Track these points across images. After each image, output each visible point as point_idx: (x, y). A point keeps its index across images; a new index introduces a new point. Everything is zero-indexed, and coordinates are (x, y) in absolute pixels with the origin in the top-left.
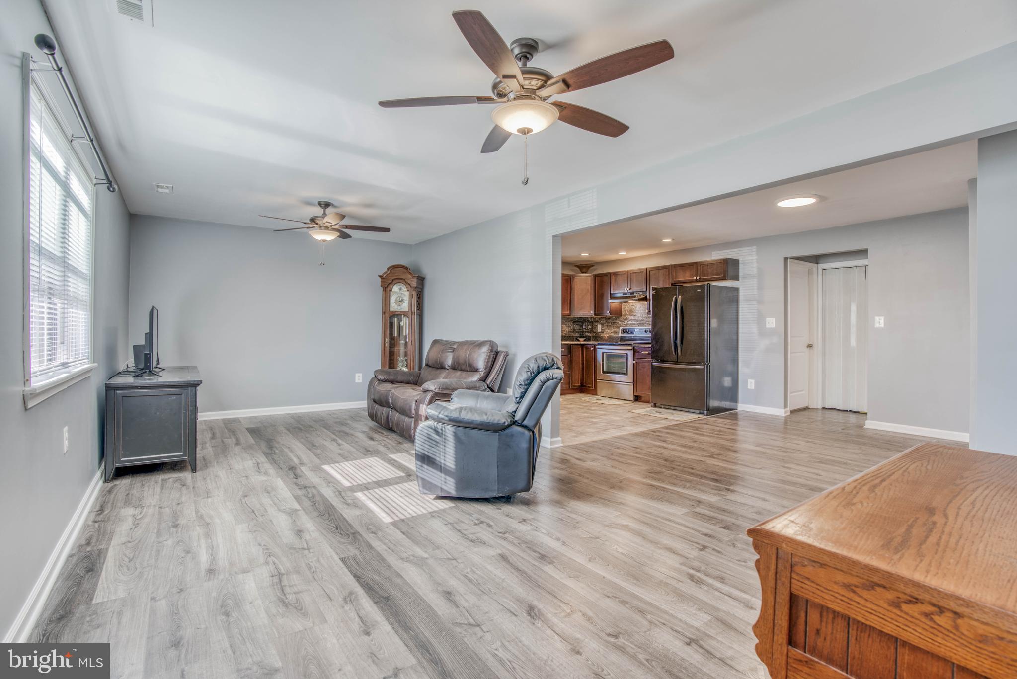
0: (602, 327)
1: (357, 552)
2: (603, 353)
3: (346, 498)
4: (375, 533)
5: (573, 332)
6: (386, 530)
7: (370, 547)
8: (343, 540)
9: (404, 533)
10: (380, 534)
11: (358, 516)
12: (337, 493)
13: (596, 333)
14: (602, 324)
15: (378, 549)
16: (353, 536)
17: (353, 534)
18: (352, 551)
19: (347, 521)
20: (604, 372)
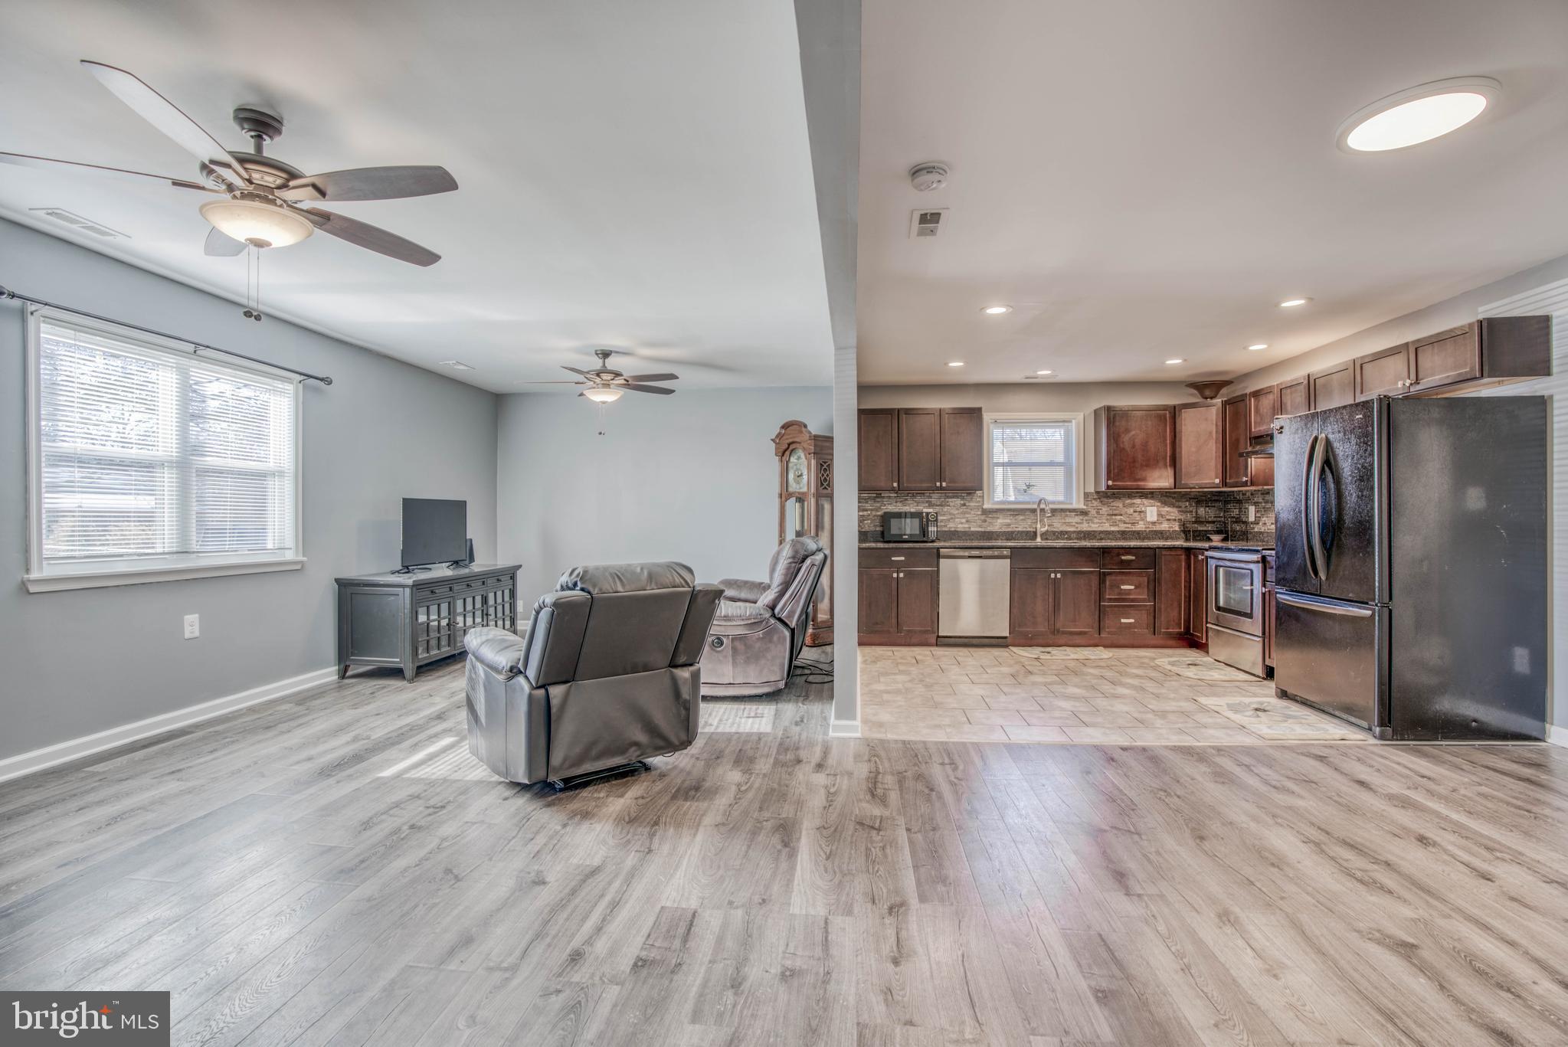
0: (1257, 512)
2: (1217, 567)
5: (1195, 522)
13: (1246, 523)
14: (1256, 504)
20: (1219, 608)
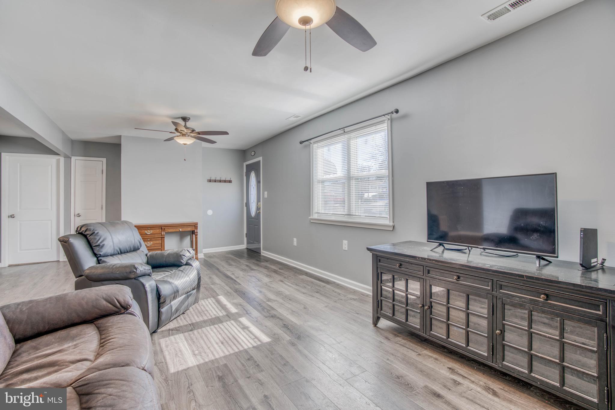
1: (235, 286)
3: (242, 309)
4: (228, 292)
6: (222, 293)
7: (230, 288)
8: (241, 290)
9: (216, 292)
10: (226, 292)
11: (235, 299)
12: (249, 312)
15: (227, 287)
16: (236, 291)
17: (237, 292)
18: (237, 287)
19: (240, 296)
